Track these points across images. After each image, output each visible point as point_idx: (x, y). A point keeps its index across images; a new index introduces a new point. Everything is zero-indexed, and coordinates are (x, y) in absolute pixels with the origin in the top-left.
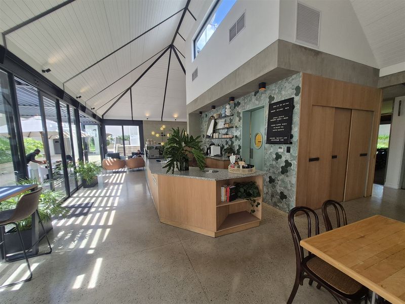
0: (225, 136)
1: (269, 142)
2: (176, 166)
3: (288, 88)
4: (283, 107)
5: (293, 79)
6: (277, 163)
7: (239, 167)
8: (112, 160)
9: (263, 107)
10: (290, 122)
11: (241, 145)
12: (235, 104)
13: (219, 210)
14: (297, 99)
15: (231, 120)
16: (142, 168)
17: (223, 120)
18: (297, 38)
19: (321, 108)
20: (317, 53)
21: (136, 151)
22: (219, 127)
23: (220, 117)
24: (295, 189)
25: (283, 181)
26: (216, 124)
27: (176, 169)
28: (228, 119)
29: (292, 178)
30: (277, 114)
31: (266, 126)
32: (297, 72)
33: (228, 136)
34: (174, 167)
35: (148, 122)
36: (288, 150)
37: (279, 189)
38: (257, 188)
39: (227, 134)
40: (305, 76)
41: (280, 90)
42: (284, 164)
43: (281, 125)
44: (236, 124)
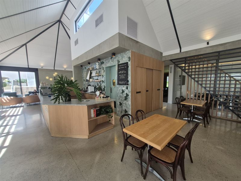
0: (97, 81)
1: (118, 84)
2: (61, 99)
3: (125, 57)
4: (124, 66)
5: (127, 53)
6: (123, 95)
7: (101, 97)
8: (9, 98)
9: (115, 66)
10: (127, 74)
11: (105, 86)
12: (101, 62)
13: (90, 122)
14: (129, 63)
15: (100, 72)
16: (38, 103)
17: (95, 71)
18: (128, 34)
19: (140, 68)
20: (137, 42)
21: (33, 91)
22: (93, 75)
23: (93, 69)
24: (130, 107)
25: (125, 104)
26: (91, 73)
27: (61, 101)
28: (98, 71)
29: (129, 102)
30: (121, 70)
31: (117, 76)
32: (128, 50)
33: (98, 81)
34: (59, 100)
35: (42, 70)
36: (127, 88)
37: (124, 108)
38: (111, 108)
39: (97, 80)
40: (132, 52)
41: (122, 58)
42: (125, 95)
43: (124, 76)
44: (102, 74)
